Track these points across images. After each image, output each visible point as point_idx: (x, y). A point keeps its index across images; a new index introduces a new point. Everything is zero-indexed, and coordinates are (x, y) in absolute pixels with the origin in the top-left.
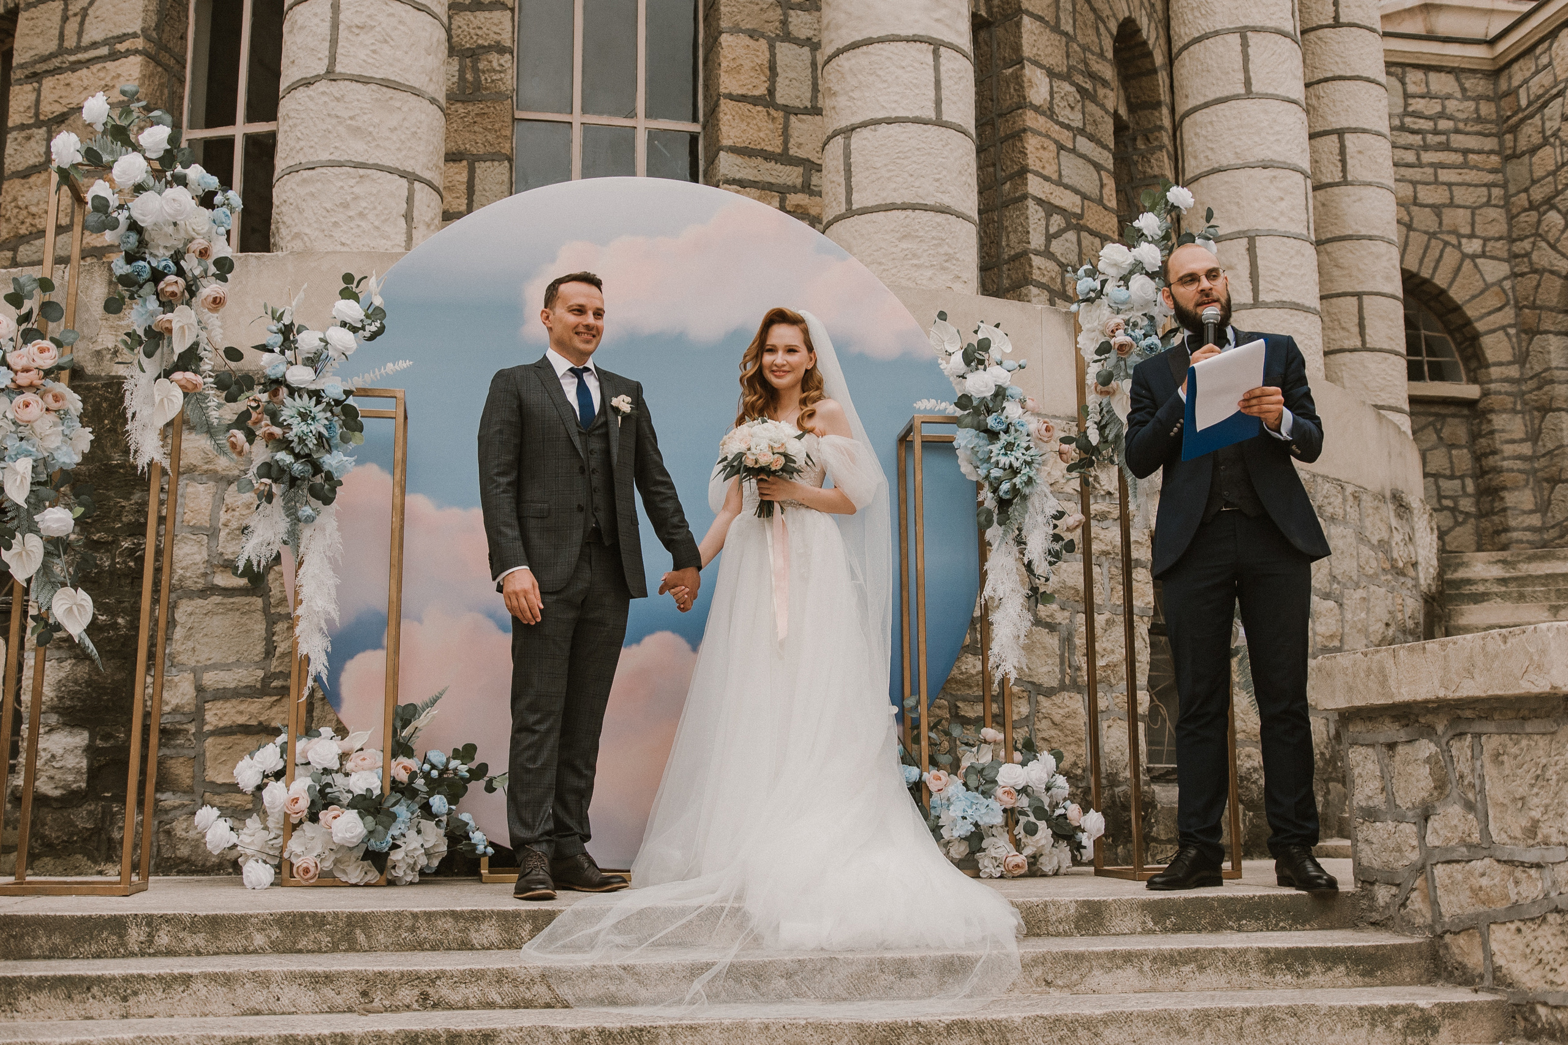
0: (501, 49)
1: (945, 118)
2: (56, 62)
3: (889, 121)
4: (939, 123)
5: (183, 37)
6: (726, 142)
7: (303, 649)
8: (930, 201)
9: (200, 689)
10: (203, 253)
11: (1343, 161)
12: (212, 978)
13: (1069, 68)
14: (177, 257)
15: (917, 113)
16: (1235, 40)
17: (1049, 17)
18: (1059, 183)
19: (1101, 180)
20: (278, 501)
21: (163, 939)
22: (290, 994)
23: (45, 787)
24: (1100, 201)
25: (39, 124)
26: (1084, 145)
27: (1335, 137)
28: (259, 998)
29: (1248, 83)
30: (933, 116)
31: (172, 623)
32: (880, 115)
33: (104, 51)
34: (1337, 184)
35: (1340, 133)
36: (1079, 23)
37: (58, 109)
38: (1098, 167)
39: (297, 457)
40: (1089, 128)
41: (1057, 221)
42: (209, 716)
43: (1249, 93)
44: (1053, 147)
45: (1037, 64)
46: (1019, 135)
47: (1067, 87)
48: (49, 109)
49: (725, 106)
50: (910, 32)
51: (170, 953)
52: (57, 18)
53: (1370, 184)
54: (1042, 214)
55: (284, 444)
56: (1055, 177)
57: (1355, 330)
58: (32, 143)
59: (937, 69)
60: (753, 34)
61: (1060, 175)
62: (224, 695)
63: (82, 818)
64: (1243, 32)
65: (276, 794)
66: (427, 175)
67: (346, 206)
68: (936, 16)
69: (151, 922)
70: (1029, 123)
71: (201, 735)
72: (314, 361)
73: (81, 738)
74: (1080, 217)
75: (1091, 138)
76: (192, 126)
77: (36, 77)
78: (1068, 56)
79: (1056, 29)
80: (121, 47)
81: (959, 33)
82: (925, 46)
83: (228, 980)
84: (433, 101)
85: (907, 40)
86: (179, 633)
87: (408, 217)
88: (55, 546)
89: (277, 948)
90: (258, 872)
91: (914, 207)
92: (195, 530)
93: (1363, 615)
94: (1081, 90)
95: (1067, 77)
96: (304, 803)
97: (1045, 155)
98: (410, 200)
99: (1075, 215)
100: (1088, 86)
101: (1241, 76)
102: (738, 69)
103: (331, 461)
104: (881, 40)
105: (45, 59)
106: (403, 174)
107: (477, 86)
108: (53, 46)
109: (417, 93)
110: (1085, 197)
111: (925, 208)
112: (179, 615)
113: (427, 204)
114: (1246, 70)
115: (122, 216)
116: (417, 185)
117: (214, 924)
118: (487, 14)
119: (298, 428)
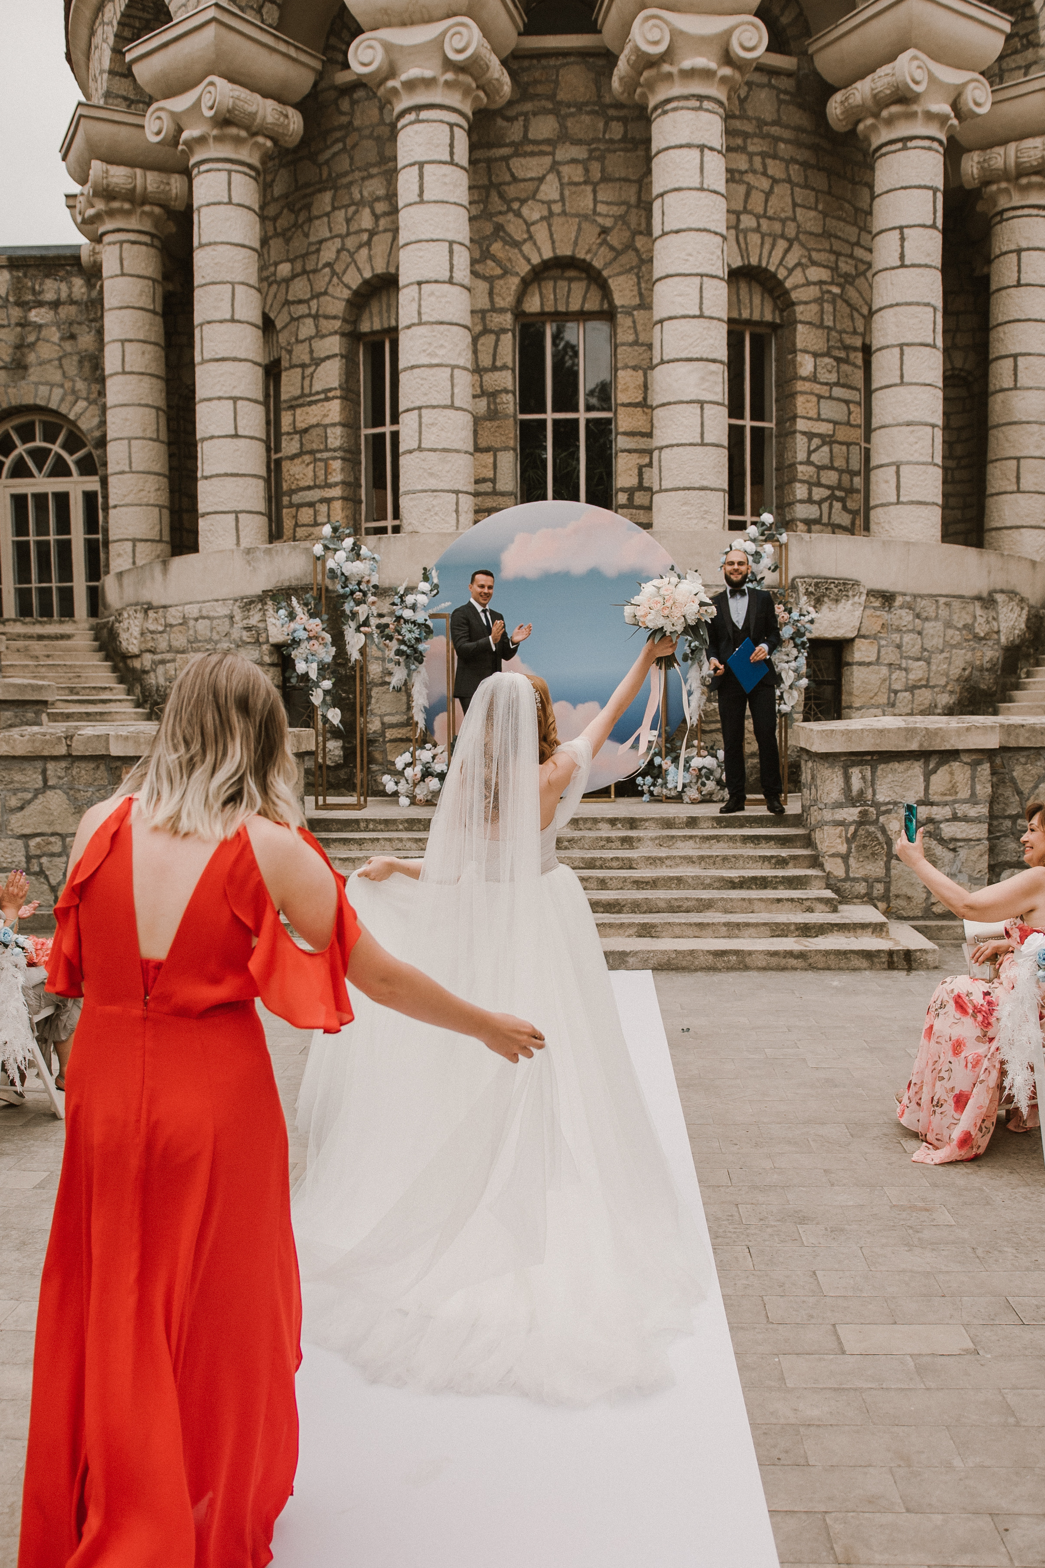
0: (506, 391)
1: (706, 441)
2: (301, 401)
3: (678, 445)
4: (703, 444)
5: (359, 381)
6: (621, 430)
7: (416, 719)
8: (697, 485)
9: (383, 724)
10: (368, 582)
11: (1016, 375)
12: (385, 839)
13: (829, 348)
14: (359, 583)
15: (691, 441)
16: (897, 351)
17: (816, 320)
18: (819, 419)
19: (849, 409)
20: (402, 664)
21: (371, 826)
22: (409, 844)
23: (329, 763)
24: (848, 423)
25: (296, 432)
26: (838, 392)
27: (1011, 360)
28: (400, 845)
29: (902, 376)
30: (699, 441)
31: (369, 697)
32: (675, 442)
33: (322, 396)
34: (1011, 389)
35: (1015, 356)
36: (838, 315)
37: (304, 426)
38: (847, 402)
39: (409, 647)
40: (841, 381)
41: (816, 442)
42: (387, 735)
43: (902, 383)
44: (815, 399)
45: (806, 351)
46: (793, 395)
47: (827, 360)
48: (301, 425)
49: (621, 410)
50: (688, 399)
51: (374, 831)
52: (300, 378)
53: (1031, 388)
54: (805, 440)
55: (402, 642)
56: (815, 416)
57: (1014, 480)
58: (293, 443)
59: (702, 416)
60: (635, 368)
61: (819, 414)
62: (392, 726)
63: (343, 774)
64: (901, 346)
65: (409, 772)
66: (465, 489)
67: (429, 510)
68: (703, 387)
69: (367, 821)
70: (799, 389)
71: (384, 742)
72: (414, 607)
73: (339, 743)
74: (833, 436)
75: (844, 386)
76: (366, 427)
77: (292, 408)
78: (828, 341)
79: (821, 326)
80: (330, 395)
81: (716, 394)
82: (695, 405)
83: (390, 840)
84: (466, 452)
85: (687, 402)
86: (373, 701)
87: (457, 511)
88: (326, 692)
89: (407, 830)
90: (404, 801)
91: (689, 489)
92: (377, 658)
93: (945, 666)
94: (838, 360)
95: (827, 354)
96: (419, 776)
97: (809, 405)
98: (457, 504)
99: (829, 436)
100: (842, 355)
101: (899, 373)
102: (626, 389)
103: (421, 647)
104: (675, 403)
105: (296, 398)
106: (454, 492)
107: (496, 411)
108: (299, 392)
109: (457, 451)
110: (835, 423)
111: (694, 489)
112: (373, 694)
113: (467, 503)
114: (902, 370)
115: (339, 573)
116: (460, 495)
117: (386, 822)
118: (499, 373)
119: (408, 636)
